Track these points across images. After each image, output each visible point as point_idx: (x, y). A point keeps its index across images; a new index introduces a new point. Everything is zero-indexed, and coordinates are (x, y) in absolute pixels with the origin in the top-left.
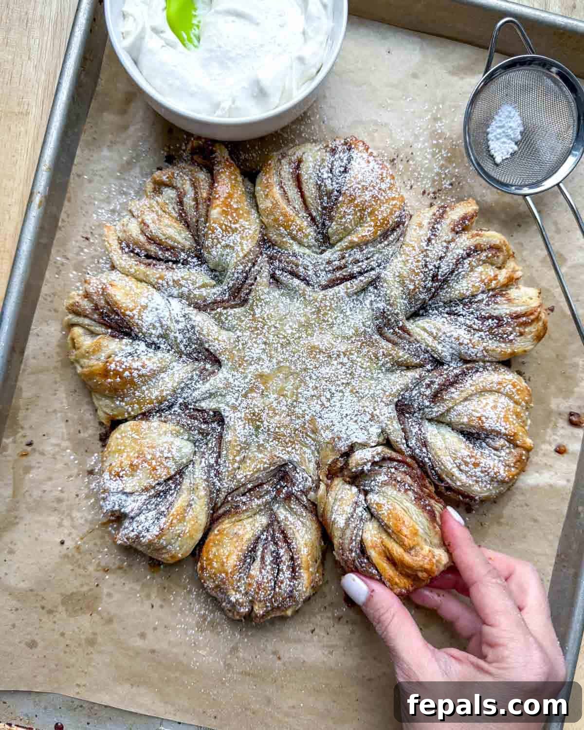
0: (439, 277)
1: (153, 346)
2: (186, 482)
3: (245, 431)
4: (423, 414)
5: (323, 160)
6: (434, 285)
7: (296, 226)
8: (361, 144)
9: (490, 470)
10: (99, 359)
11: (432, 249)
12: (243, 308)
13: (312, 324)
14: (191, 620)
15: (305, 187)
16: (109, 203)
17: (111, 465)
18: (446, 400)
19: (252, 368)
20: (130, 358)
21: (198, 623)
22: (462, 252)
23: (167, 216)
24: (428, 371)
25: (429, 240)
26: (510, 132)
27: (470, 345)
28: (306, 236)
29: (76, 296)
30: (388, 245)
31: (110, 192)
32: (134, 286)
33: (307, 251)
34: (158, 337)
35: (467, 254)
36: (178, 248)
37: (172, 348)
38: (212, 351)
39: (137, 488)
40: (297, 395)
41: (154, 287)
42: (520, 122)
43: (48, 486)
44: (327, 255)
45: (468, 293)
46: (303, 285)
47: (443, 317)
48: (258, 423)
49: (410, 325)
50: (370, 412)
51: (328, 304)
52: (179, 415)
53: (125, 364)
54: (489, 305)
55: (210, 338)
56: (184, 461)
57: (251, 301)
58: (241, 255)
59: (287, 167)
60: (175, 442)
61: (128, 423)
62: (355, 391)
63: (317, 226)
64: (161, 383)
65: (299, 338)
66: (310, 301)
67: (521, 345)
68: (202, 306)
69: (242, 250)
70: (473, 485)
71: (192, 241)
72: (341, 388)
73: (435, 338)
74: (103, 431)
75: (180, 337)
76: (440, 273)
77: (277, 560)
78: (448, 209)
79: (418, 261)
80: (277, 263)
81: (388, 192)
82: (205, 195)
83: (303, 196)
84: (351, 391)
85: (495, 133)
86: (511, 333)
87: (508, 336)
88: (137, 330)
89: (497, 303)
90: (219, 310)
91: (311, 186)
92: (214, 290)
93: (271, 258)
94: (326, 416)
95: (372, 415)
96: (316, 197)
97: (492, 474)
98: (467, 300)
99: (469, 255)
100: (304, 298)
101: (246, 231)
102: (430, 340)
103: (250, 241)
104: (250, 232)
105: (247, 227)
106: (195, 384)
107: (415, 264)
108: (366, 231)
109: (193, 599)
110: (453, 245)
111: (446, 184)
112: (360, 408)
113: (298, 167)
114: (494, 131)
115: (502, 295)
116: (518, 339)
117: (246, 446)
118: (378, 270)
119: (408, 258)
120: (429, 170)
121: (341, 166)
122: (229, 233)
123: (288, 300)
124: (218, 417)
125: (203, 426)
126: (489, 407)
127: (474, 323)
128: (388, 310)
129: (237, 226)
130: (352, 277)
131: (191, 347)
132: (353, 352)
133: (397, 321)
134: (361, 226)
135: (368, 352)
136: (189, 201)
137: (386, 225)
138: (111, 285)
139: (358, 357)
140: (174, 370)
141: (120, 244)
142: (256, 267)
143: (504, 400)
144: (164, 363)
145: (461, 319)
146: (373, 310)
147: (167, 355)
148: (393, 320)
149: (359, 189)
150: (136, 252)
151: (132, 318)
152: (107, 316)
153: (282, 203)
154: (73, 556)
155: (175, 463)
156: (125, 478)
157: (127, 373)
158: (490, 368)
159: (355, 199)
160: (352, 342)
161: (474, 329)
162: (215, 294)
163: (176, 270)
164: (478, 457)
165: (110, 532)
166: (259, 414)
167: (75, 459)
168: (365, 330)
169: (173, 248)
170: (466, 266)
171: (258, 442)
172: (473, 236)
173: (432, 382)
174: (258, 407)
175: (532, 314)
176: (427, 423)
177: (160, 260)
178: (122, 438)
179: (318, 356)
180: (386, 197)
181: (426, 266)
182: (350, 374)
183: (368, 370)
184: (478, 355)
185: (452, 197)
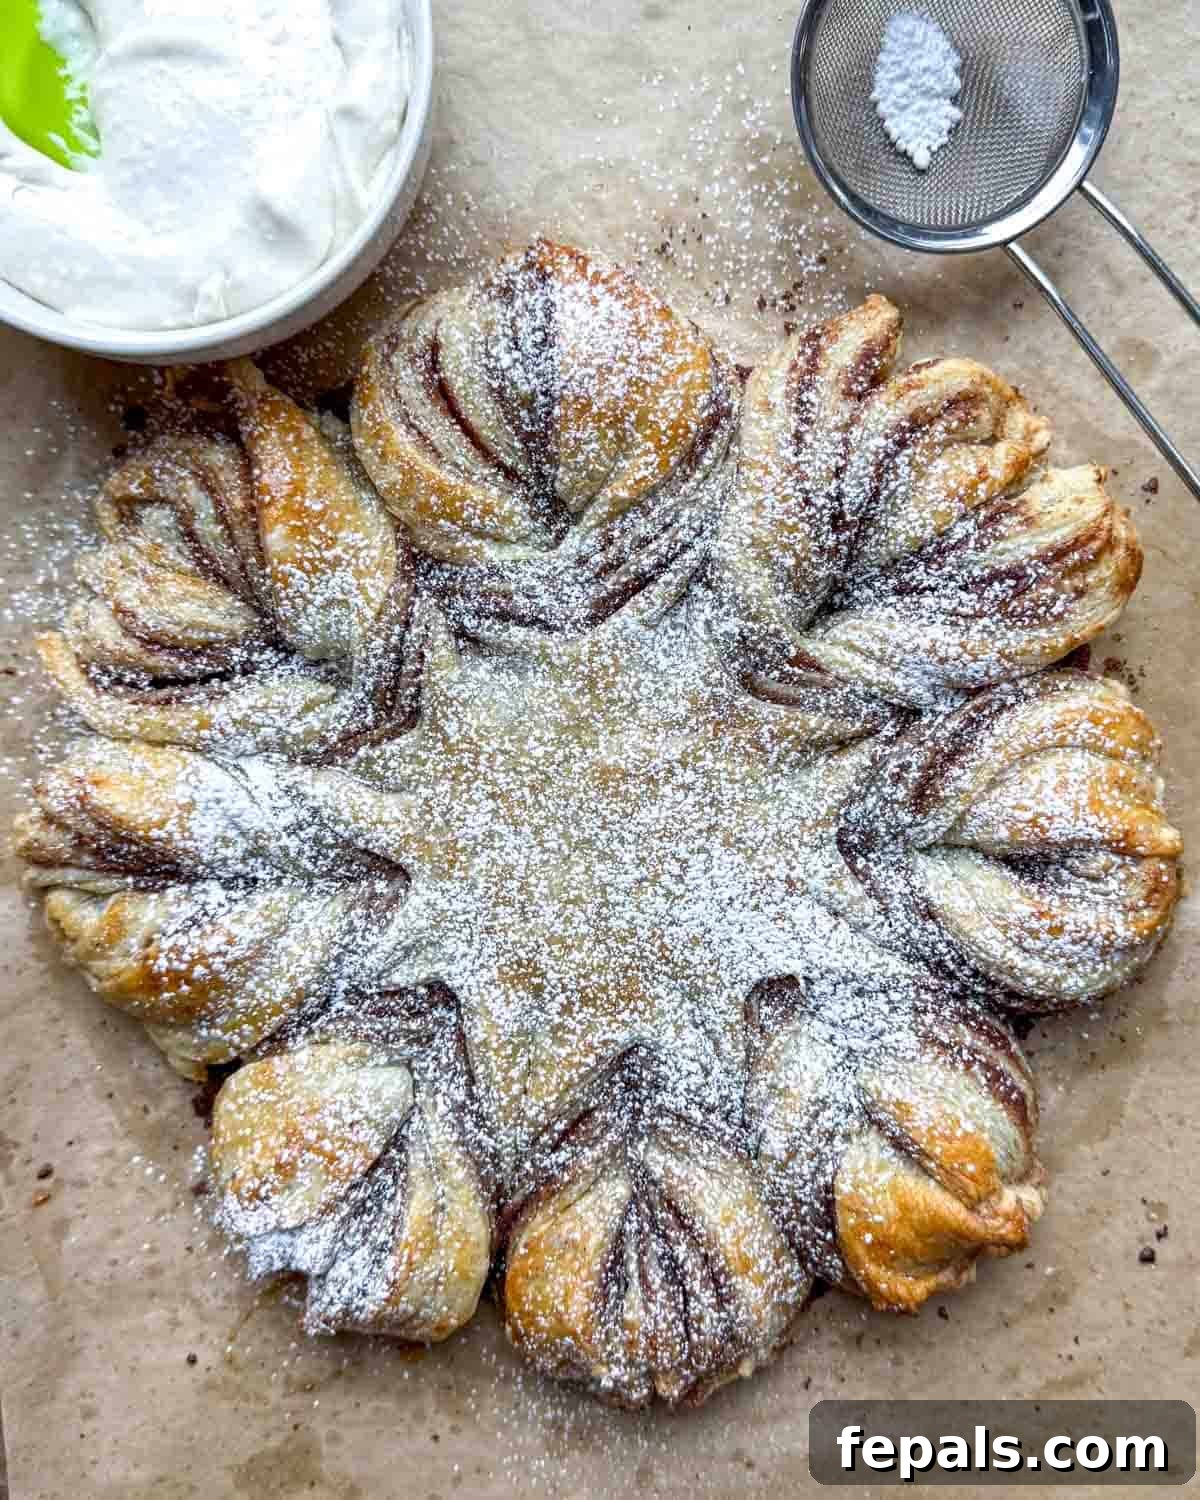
0: (849, 518)
1: (241, 882)
2: (416, 1158)
3: (512, 1006)
4: (906, 842)
5: (489, 326)
6: (842, 538)
7: (475, 508)
8: (566, 259)
9: (1091, 934)
10: (127, 954)
11: (810, 457)
12: (415, 732)
13: (586, 719)
14: (531, 1438)
15: (467, 409)
16: (30, 571)
17: (234, 1176)
18: (947, 798)
19: (481, 862)
20: (195, 932)
21: (546, 1439)
22: (882, 442)
23: (169, 576)
24: (889, 741)
25: (798, 437)
26: (929, 81)
27: (966, 657)
28: (507, 520)
29: (27, 826)
30: (706, 477)
31: (24, 545)
32: (148, 765)
33: (520, 552)
34: (244, 860)
35: (896, 443)
36: (220, 641)
37: (285, 872)
38: (376, 851)
39: (307, 1211)
40: (604, 892)
41: (196, 750)
42: (946, 45)
43: (117, 1249)
44: (572, 543)
45: (928, 533)
46: (535, 636)
47: (886, 605)
48: (536, 981)
49: (816, 647)
50: (783, 877)
51: (609, 661)
52: (351, 1017)
53: (189, 950)
54: (983, 548)
55: (362, 824)
56: (396, 1115)
57: (428, 712)
58: (370, 614)
59: (409, 371)
60: (360, 1082)
61: (242, 1071)
62: (732, 840)
63: (526, 483)
64: (285, 960)
65: (567, 759)
66: (564, 667)
67: (1085, 619)
68: (322, 756)
69: (369, 601)
70: (1064, 977)
71: (248, 613)
72: (700, 842)
73: (880, 661)
74: (199, 1091)
75: (292, 843)
76: (846, 507)
77: (674, 1273)
78: (823, 341)
79: (785, 499)
80: (460, 603)
81: (664, 357)
82: (239, 503)
83: (468, 431)
84: (725, 843)
85: (892, 97)
86: (1054, 599)
87: (1049, 608)
88: (190, 862)
89: (1002, 537)
90: (362, 752)
91: (479, 400)
92: (336, 709)
93: (442, 593)
94: (685, 916)
95: (789, 882)
96: (499, 420)
97: (1099, 940)
98: (930, 549)
99: (902, 444)
100: (550, 663)
101: (363, 554)
102: (871, 670)
103: (378, 574)
104: (374, 553)
105: (361, 545)
106: (363, 938)
107: (780, 507)
108: (641, 466)
109: (519, 1393)
110: (856, 432)
111: (809, 264)
112: (757, 875)
113: (434, 366)
114: (887, 92)
115: (1011, 511)
116: (1076, 606)
117: (527, 1037)
118: (699, 545)
119: (761, 496)
120: (756, 243)
121: (534, 330)
122: (324, 573)
123: (515, 678)
124: (441, 993)
125: (414, 1026)
126: (1048, 790)
127: (961, 603)
128: (752, 631)
129: (338, 550)
130: (642, 582)
131: (326, 857)
132: (701, 753)
133: (781, 649)
134: (626, 457)
135: (737, 740)
136: (207, 527)
137: (684, 436)
138: (96, 783)
139: (715, 761)
140: (306, 921)
141: (86, 672)
142: (415, 630)
143: (1079, 760)
144: (275, 916)
145: (928, 600)
146: (717, 642)
147: (277, 894)
148: (771, 650)
149: (592, 377)
150: (127, 680)
151: (169, 840)
152: (113, 852)
153: (426, 464)
154: (225, 1381)
155: (377, 1126)
156: (275, 1199)
157: (199, 970)
158: (1031, 692)
159: (589, 405)
160: (693, 730)
161: (966, 617)
162: (339, 717)
163: (233, 694)
164: (1055, 911)
165: (288, 1305)
166: (529, 960)
167: (156, 1174)
168: (713, 695)
169: (209, 644)
170: (904, 470)
171: (548, 1022)
172: (899, 396)
173: (905, 767)
174: (522, 947)
175: (1092, 538)
176: (922, 862)
177: (187, 682)
178: (240, 1109)
179: (622, 788)
180: (664, 373)
181: (807, 501)
182: (711, 804)
183: (749, 781)
184: (992, 672)
185: (834, 292)
